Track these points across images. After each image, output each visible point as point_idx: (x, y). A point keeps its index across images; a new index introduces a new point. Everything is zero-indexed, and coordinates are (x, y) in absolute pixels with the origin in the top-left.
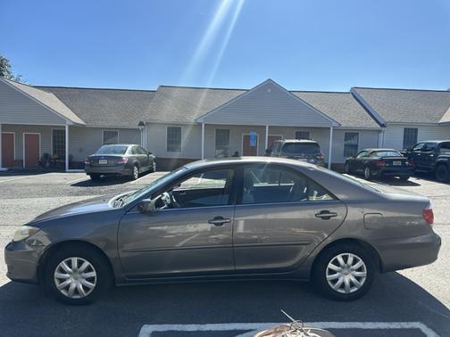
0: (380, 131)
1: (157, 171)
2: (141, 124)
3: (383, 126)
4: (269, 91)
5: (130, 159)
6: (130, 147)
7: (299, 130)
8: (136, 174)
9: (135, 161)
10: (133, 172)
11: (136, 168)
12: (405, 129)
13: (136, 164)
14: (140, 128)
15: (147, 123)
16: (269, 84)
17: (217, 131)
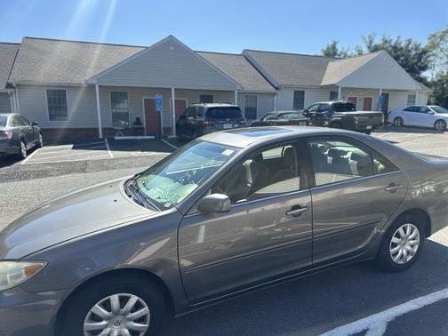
0: (274, 94)
1: (44, 145)
2: (9, 86)
3: (277, 89)
4: (172, 48)
5: (15, 133)
6: (10, 117)
7: (203, 94)
8: (24, 151)
9: (21, 135)
10: (21, 149)
11: (23, 144)
12: (295, 92)
13: (23, 139)
14: (9, 91)
15: (18, 85)
16: (171, 42)
17: (113, 94)
